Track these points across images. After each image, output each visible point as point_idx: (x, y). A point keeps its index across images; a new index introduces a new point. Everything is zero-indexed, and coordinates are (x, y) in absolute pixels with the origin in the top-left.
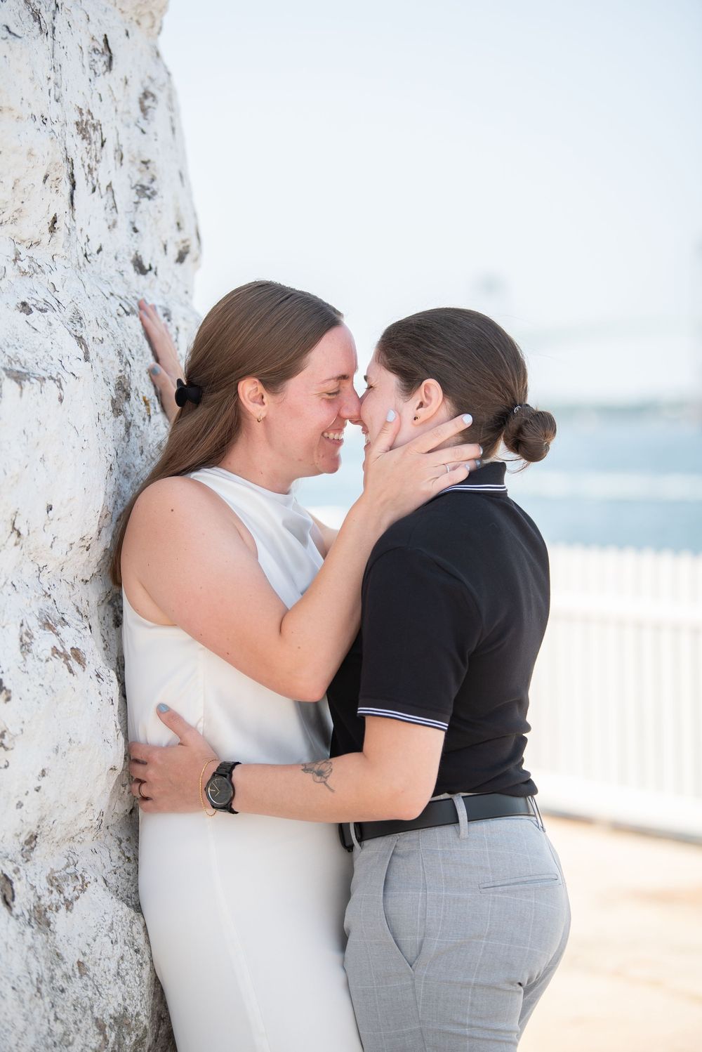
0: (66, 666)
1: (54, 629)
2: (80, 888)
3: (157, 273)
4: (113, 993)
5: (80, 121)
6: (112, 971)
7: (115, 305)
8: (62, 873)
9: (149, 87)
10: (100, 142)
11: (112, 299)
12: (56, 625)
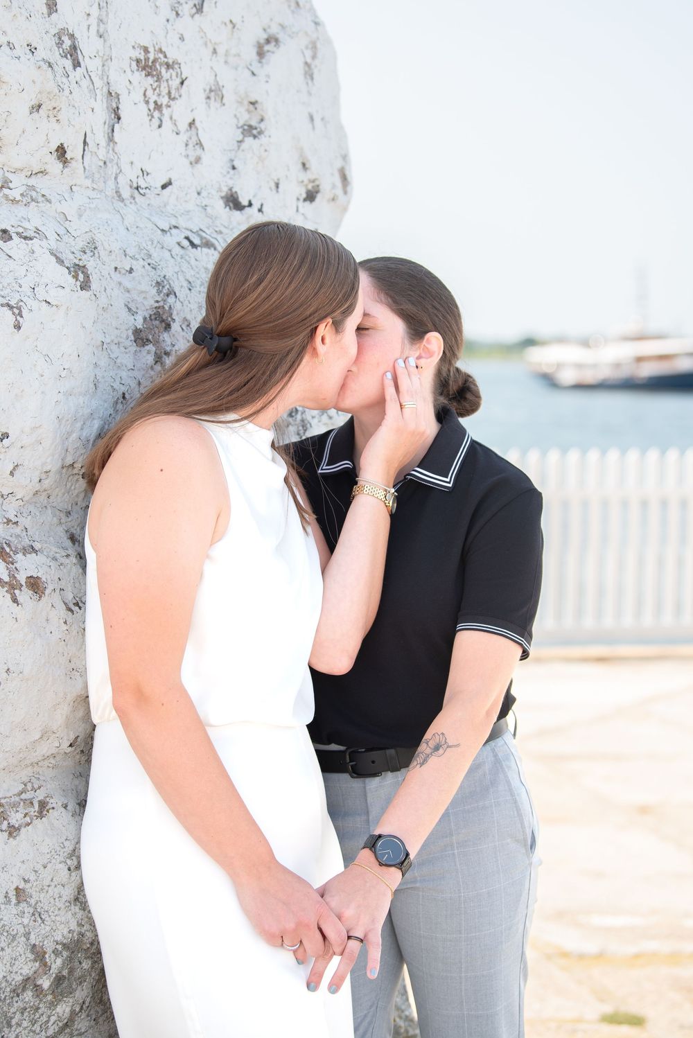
0: (9, 596)
1: (10, 557)
2: (36, 814)
3: (264, 209)
4: (63, 919)
5: (142, 58)
6: (65, 898)
7: (179, 236)
8: (13, 799)
9: (278, 33)
10: (178, 81)
11: (174, 231)
12: (16, 553)
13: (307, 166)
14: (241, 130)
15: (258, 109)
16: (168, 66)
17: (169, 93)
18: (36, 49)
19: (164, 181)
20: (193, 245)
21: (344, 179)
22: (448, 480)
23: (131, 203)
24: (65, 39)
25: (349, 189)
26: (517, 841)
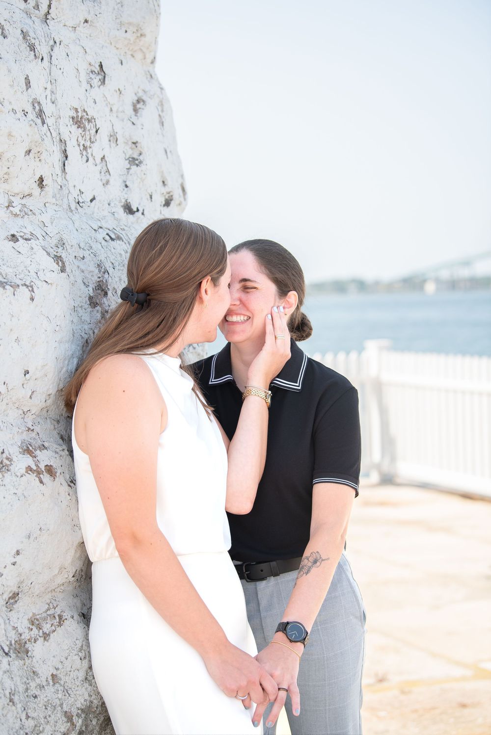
0: (37, 479)
1: (33, 453)
2: (57, 624)
3: (145, 213)
4: (81, 693)
5: (75, 116)
6: (80, 679)
7: (102, 234)
8: (43, 615)
9: (142, 96)
10: (95, 130)
11: (100, 230)
12: (36, 450)
13: (165, 183)
14: (128, 161)
15: (138, 147)
16: (89, 121)
17: (90, 138)
18: (27, 113)
19: (91, 197)
20: (112, 239)
21: (183, 190)
22: (298, 385)
23: (76, 213)
24: (36, 105)
25: (186, 196)
26: (356, 617)
